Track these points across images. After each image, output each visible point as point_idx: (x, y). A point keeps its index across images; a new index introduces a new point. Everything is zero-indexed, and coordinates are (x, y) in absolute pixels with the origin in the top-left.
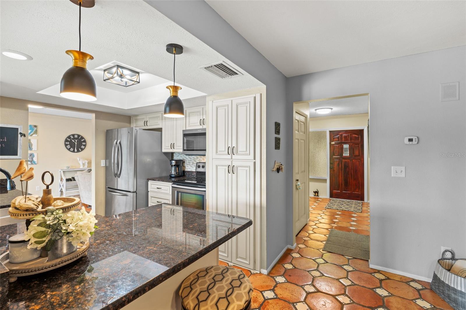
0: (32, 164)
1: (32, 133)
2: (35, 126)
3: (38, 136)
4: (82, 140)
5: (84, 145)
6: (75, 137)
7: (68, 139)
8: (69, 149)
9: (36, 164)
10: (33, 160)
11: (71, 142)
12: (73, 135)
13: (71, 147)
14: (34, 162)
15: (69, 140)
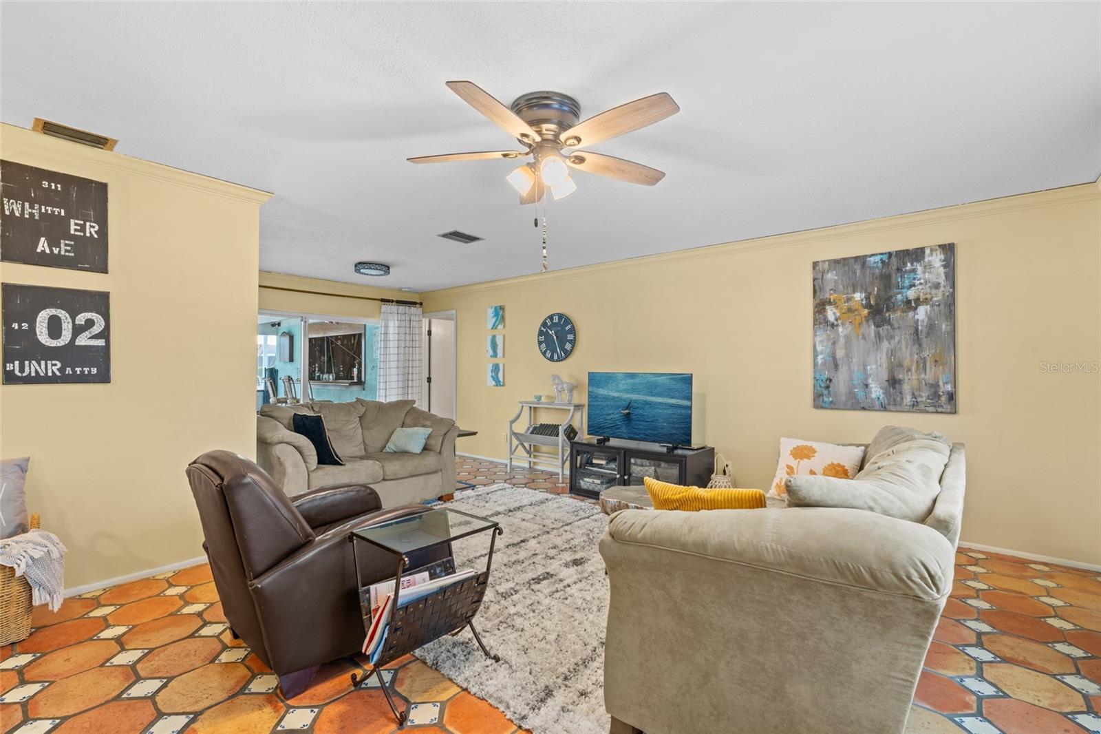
0: (497, 385)
1: (497, 323)
2: (502, 308)
3: (504, 327)
4: (567, 328)
5: (570, 342)
6: (554, 321)
7: (543, 329)
8: (544, 354)
9: (501, 385)
10: (498, 378)
11: (546, 334)
12: (551, 317)
13: (547, 346)
14: (499, 382)
15: (545, 330)
